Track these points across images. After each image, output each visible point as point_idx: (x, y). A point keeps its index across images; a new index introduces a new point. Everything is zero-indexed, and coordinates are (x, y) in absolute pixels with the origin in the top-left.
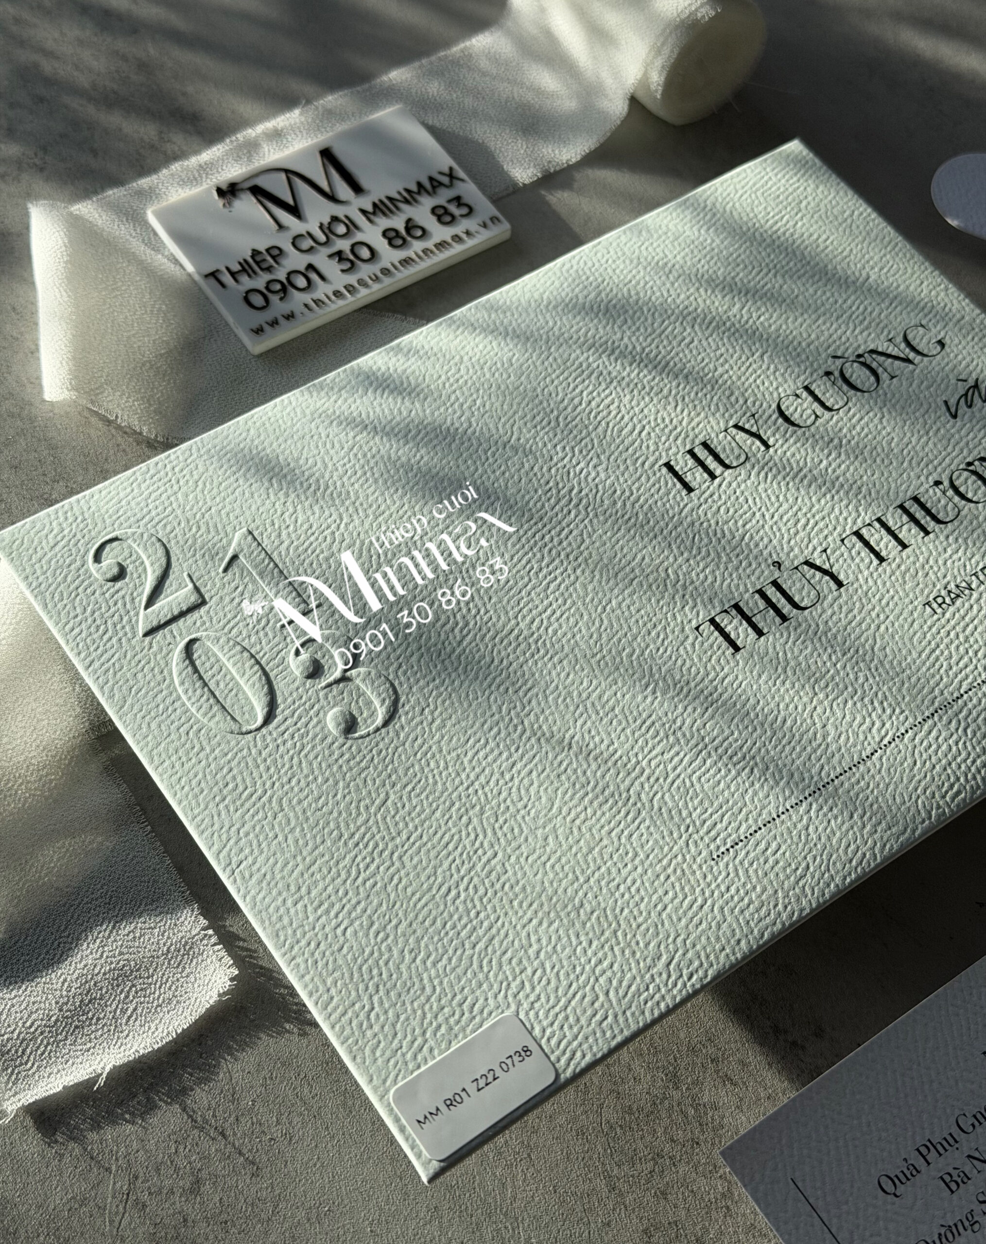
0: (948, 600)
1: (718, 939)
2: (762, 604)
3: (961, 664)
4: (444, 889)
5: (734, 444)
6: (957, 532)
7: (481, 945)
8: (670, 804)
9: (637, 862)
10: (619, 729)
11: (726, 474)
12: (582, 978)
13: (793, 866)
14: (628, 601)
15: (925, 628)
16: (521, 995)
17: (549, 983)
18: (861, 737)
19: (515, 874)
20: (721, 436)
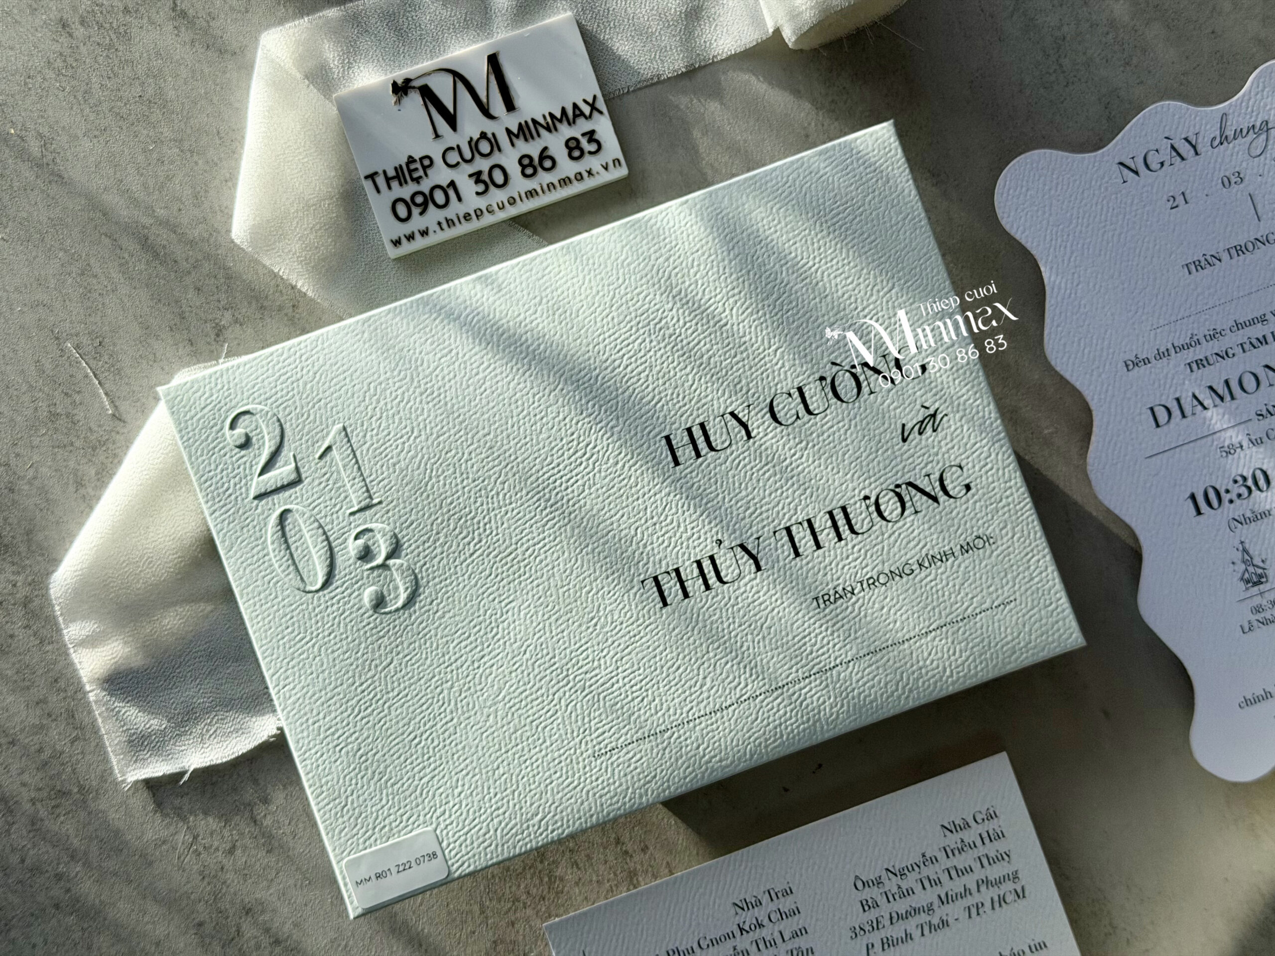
0: (832, 599)
1: (579, 811)
2: (696, 572)
3: (820, 652)
4: (412, 736)
5: (724, 430)
6: (862, 544)
7: (425, 780)
8: (579, 711)
9: (544, 746)
10: (563, 647)
11: (709, 455)
12: (483, 817)
13: (646, 773)
14: (600, 549)
15: (806, 618)
16: (441, 819)
17: (461, 814)
18: (727, 691)
19: (461, 736)
20: (718, 419)
